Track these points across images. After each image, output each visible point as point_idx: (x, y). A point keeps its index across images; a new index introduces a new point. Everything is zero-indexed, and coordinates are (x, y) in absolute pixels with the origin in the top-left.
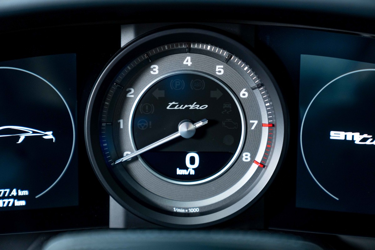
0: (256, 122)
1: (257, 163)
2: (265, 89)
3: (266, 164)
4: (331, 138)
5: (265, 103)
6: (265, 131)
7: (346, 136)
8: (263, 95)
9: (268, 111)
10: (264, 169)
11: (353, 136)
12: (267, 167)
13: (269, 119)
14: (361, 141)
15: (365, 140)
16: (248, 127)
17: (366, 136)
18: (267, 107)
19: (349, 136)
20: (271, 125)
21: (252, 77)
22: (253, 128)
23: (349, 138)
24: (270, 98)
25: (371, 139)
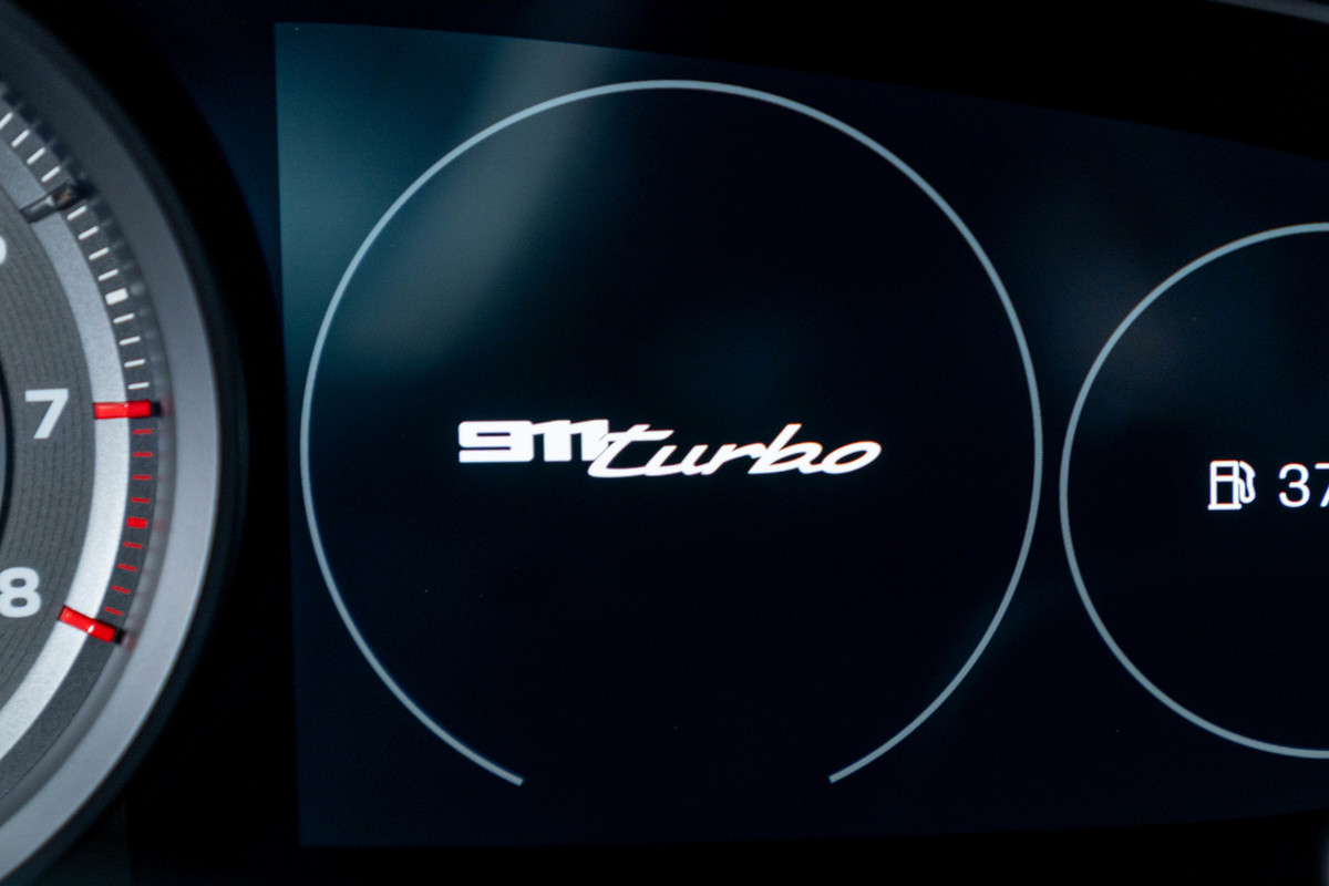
0: (58, 398)
1: (78, 620)
2: (101, 212)
3: (129, 624)
4: (465, 457)
5: (105, 288)
6: (113, 444)
7: (539, 441)
8: (88, 247)
9: (121, 332)
10: (117, 651)
11: (576, 440)
12: (136, 634)
13: (130, 376)
14: (619, 462)
15: (637, 454)
16: (18, 425)
17: (639, 433)
18: (114, 311)
19: (558, 438)
20: (144, 409)
21: (26, 150)
22: (45, 430)
23: (558, 451)
24: (129, 262)
25: (667, 451)
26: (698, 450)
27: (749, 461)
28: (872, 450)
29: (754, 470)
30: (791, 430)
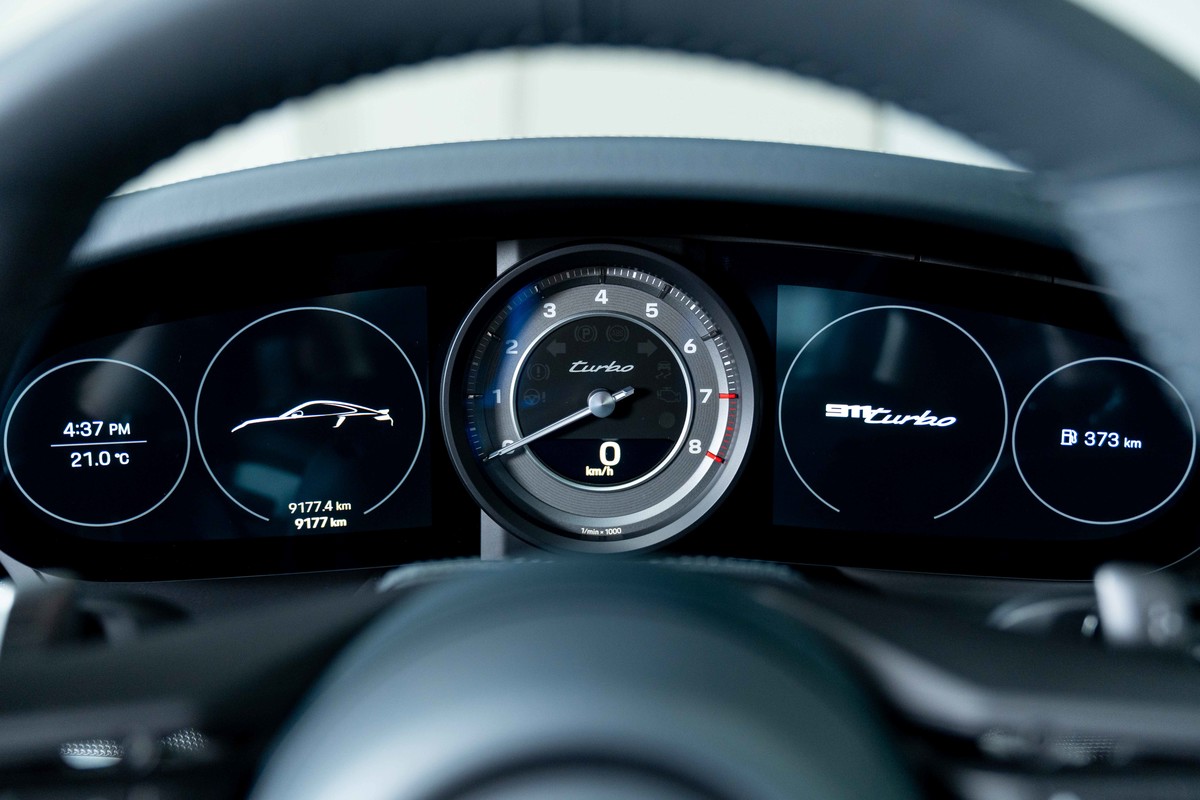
0: (709, 392)
1: (712, 455)
2: (724, 339)
3: (726, 458)
4: (827, 415)
5: (724, 361)
6: (724, 405)
7: (850, 411)
8: (720, 349)
9: (728, 373)
10: (722, 465)
11: (861, 412)
12: (728, 461)
13: (730, 386)
14: (874, 419)
15: (880, 417)
16: (697, 398)
17: (881, 410)
18: (726, 367)
19: (856, 411)
20: (733, 396)
21: (703, 320)
22: (705, 401)
23: (856, 414)
24: (730, 353)
25: (889, 416)
26: (899, 417)
27: (914, 421)
28: (953, 420)
29: (915, 424)
30: (928, 412)
